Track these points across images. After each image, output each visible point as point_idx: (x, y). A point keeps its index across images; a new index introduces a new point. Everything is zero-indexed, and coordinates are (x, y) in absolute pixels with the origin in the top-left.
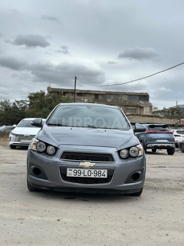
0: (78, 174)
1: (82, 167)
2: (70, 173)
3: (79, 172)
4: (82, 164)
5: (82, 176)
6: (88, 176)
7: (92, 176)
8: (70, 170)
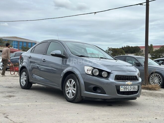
0: (125, 89)
1: (127, 85)
2: (122, 89)
3: (126, 88)
4: (126, 83)
5: (127, 90)
6: (130, 91)
7: (132, 90)
8: (121, 87)
